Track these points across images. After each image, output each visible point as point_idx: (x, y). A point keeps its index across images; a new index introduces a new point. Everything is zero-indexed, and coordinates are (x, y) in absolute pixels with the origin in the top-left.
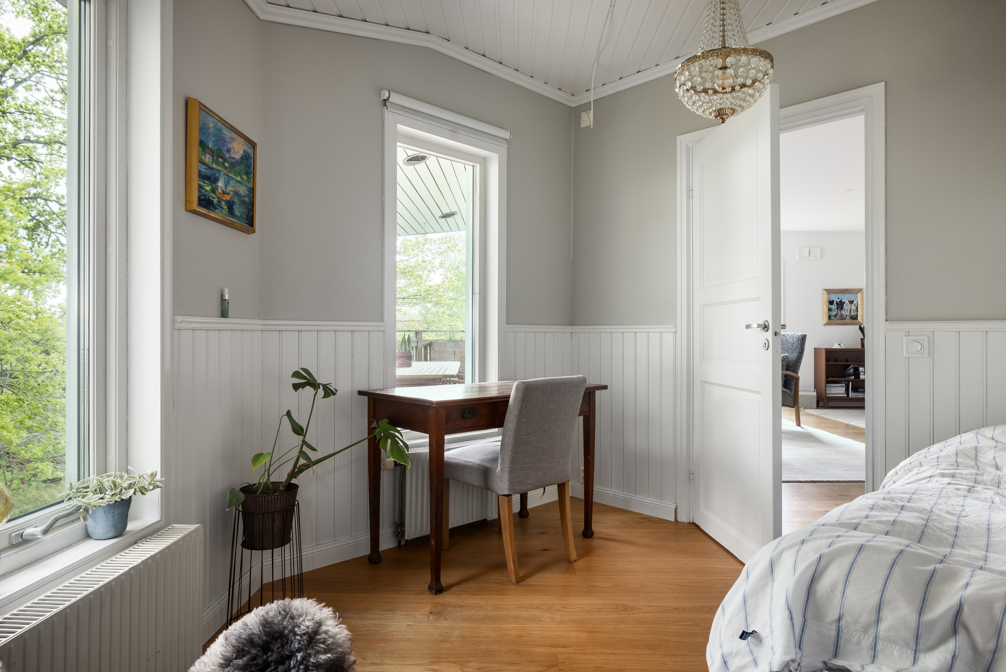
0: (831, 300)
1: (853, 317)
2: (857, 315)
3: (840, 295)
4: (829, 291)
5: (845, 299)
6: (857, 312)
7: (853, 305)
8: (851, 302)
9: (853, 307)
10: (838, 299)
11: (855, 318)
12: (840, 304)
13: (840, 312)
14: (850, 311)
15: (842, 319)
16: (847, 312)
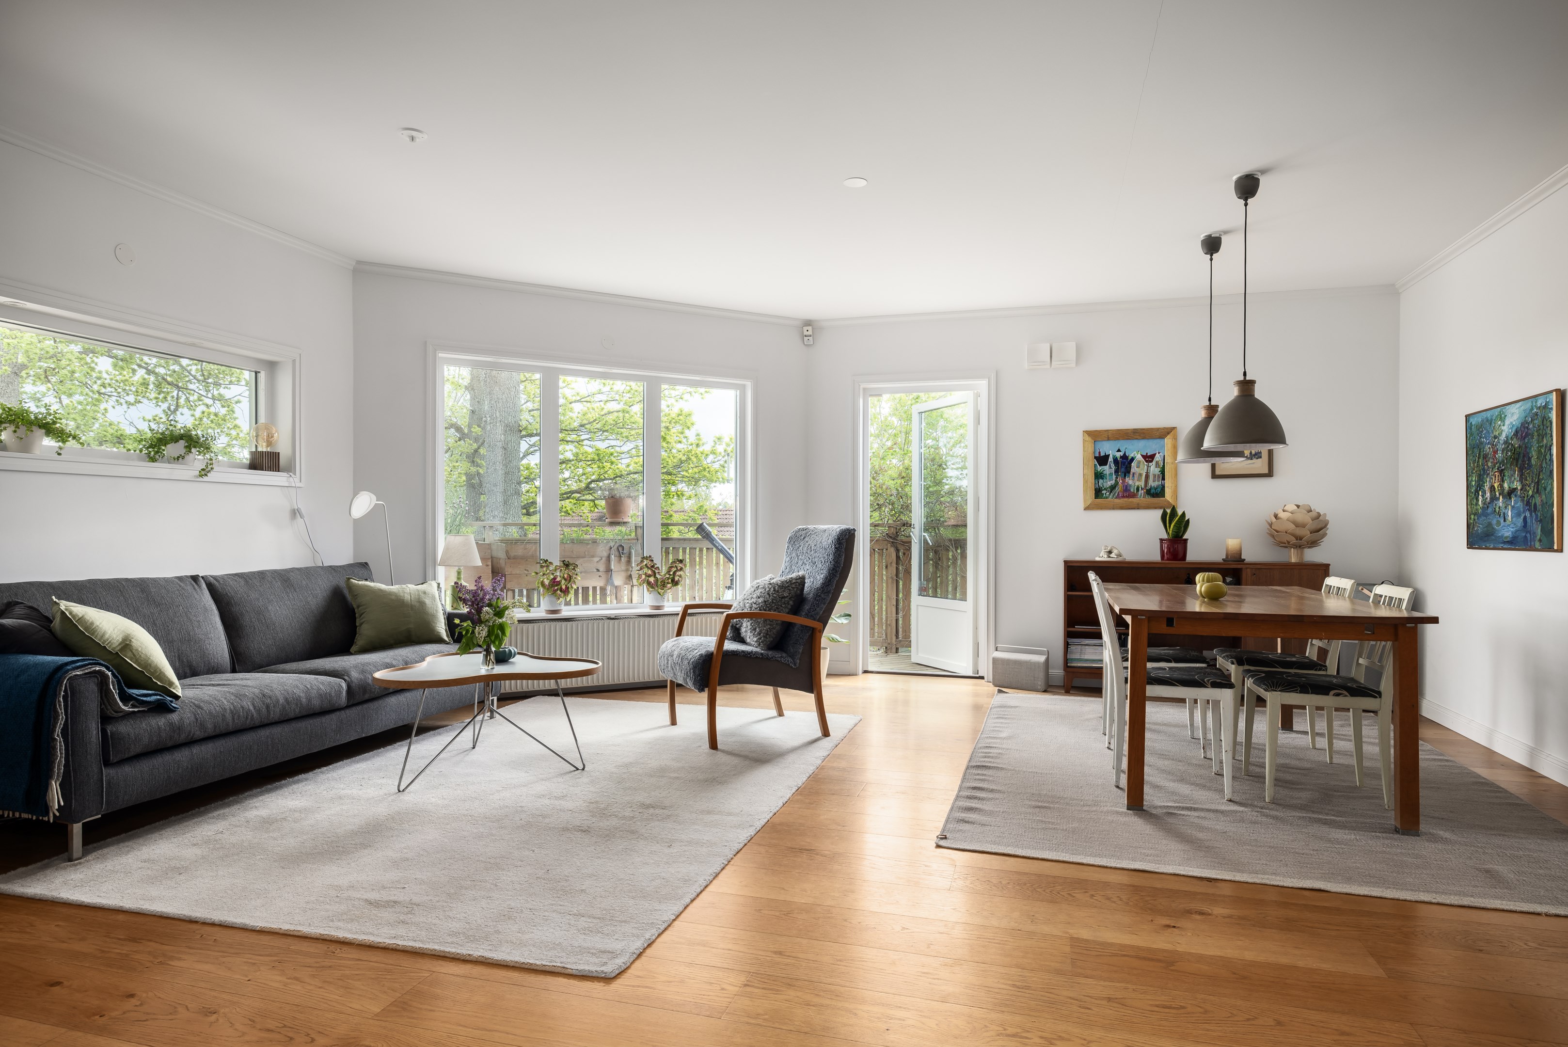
0: (1102, 454)
1: (1153, 491)
2: (1163, 487)
3: (1122, 442)
4: (1095, 436)
5: (1135, 450)
6: (1163, 479)
7: (1153, 465)
8: (1149, 458)
9: (1154, 469)
10: (1119, 451)
11: (1158, 493)
12: (1123, 463)
13: (1124, 481)
14: (1147, 477)
15: (1127, 497)
16: (1139, 480)
